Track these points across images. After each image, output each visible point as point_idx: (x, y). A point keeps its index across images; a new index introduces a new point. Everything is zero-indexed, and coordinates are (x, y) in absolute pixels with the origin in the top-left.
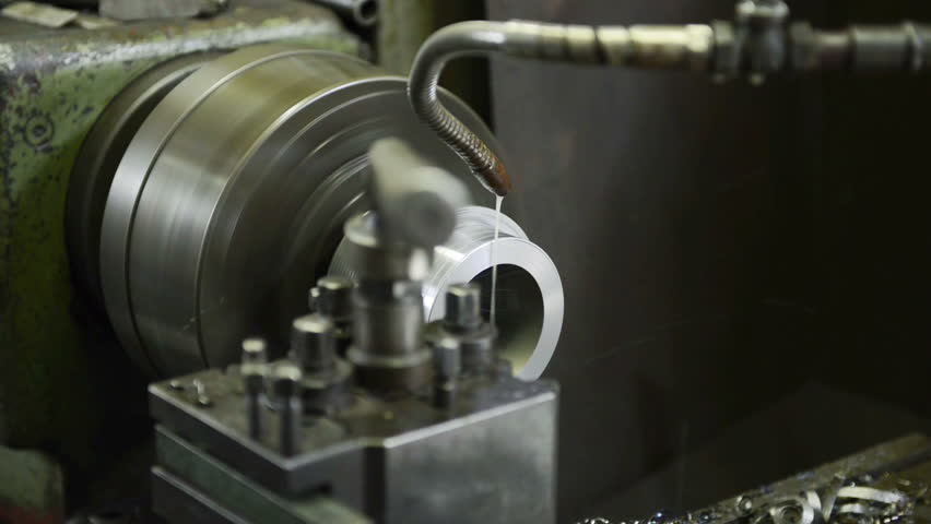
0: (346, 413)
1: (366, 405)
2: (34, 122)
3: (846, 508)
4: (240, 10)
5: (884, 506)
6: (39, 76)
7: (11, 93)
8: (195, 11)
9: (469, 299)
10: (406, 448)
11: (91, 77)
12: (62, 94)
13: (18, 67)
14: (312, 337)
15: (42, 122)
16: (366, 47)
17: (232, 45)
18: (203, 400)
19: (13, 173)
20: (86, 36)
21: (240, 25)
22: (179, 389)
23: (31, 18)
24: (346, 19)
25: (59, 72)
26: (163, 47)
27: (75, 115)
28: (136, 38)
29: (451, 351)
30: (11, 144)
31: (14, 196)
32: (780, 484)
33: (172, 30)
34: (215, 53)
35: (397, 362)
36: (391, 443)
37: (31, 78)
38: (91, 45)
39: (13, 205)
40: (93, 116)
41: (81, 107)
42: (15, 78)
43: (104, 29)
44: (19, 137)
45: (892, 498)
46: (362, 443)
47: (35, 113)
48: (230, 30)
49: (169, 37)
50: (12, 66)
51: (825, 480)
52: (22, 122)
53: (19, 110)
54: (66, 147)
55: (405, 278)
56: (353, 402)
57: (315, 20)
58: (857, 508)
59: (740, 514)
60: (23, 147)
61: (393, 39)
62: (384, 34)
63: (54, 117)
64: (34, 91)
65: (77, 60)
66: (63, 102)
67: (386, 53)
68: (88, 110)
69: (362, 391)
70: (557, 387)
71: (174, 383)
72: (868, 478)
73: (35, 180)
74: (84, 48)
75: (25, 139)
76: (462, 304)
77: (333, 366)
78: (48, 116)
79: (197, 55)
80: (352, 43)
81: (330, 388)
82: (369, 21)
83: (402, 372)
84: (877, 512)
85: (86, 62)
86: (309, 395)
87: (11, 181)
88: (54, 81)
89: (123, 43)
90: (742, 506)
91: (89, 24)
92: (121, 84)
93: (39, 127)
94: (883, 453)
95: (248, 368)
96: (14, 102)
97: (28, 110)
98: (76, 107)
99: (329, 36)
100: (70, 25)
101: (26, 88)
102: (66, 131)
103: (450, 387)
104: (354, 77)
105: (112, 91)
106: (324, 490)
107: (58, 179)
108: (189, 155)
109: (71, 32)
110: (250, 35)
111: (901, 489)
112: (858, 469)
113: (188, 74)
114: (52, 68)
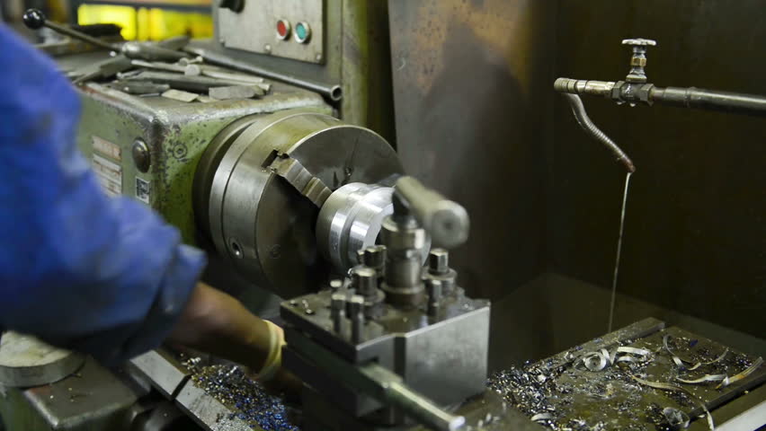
0: (383, 318)
1: (393, 314)
2: (177, 147)
3: (622, 359)
4: (275, 94)
5: (640, 356)
6: (180, 125)
7: (167, 133)
8: (252, 95)
9: (443, 257)
10: (416, 337)
11: (205, 126)
12: (191, 134)
13: (170, 121)
14: (366, 278)
15: (182, 147)
16: (336, 111)
17: (273, 110)
18: (309, 311)
19: (168, 172)
20: (202, 106)
21: (276, 101)
22: (295, 305)
23: (177, 98)
24: (326, 98)
25: (189, 123)
26: (239, 112)
27: (197, 144)
28: (226, 107)
29: (438, 286)
30: (167, 158)
31: (168, 182)
32: (585, 345)
33: (243, 103)
34: (264, 114)
35: (407, 291)
36: (408, 335)
37: (176, 126)
38: (205, 110)
39: (168, 187)
40: (205, 145)
41: (200, 140)
42: (168, 126)
43: (211, 103)
44: (170, 154)
45: (644, 352)
46: (394, 335)
47: (178, 143)
48: (271, 104)
49: (241, 106)
50: (167, 121)
51: (608, 343)
52: (172, 147)
53: (171, 142)
54: (192, 159)
55: (413, 248)
56: (385, 313)
57: (311, 98)
58: (628, 358)
59: (567, 360)
60: (173, 159)
61: (349, 107)
62: (344, 105)
63: (187, 145)
64: (177, 132)
65: (198, 118)
66: (191, 138)
67: (345, 114)
68: (203, 141)
69: (389, 306)
70: (489, 304)
71: (293, 302)
72: (629, 341)
73: (177, 175)
74: (201, 112)
75: (173, 155)
76: (439, 260)
77: (375, 294)
78: (184, 145)
79: (255, 114)
80: (329, 109)
81: (375, 305)
82: (337, 99)
83: (411, 296)
84: (636, 359)
85: (202, 118)
86: (367, 309)
87: (167, 175)
88: (187, 128)
89: (220, 109)
90: (568, 357)
91: (203, 99)
92: (219, 129)
93: (180, 150)
94: (636, 328)
95: (336, 297)
96: (168, 138)
97: (175, 141)
98: (197, 140)
99: (318, 106)
100: (195, 101)
101: (173, 131)
102: (193, 151)
103: (436, 305)
104: (330, 125)
105: (215, 133)
106: (375, 360)
107: (189, 174)
108: (250, 162)
109: (195, 104)
110: (281, 105)
111: (648, 347)
112: (624, 336)
113: (250, 125)
114: (186, 122)
